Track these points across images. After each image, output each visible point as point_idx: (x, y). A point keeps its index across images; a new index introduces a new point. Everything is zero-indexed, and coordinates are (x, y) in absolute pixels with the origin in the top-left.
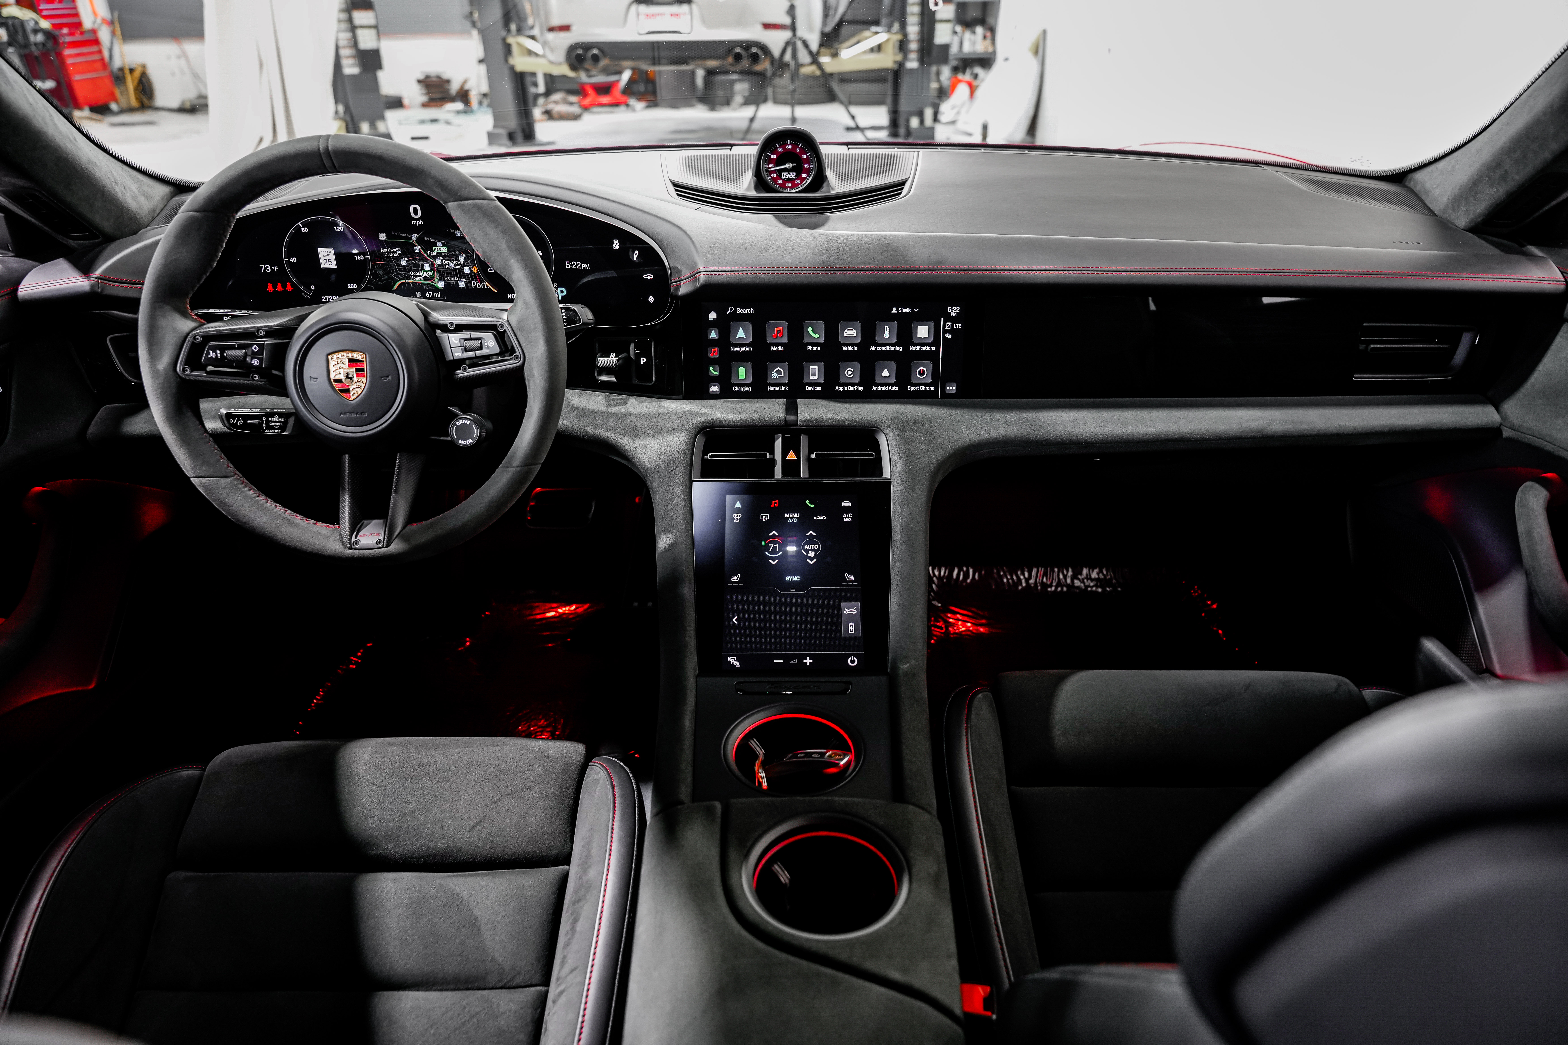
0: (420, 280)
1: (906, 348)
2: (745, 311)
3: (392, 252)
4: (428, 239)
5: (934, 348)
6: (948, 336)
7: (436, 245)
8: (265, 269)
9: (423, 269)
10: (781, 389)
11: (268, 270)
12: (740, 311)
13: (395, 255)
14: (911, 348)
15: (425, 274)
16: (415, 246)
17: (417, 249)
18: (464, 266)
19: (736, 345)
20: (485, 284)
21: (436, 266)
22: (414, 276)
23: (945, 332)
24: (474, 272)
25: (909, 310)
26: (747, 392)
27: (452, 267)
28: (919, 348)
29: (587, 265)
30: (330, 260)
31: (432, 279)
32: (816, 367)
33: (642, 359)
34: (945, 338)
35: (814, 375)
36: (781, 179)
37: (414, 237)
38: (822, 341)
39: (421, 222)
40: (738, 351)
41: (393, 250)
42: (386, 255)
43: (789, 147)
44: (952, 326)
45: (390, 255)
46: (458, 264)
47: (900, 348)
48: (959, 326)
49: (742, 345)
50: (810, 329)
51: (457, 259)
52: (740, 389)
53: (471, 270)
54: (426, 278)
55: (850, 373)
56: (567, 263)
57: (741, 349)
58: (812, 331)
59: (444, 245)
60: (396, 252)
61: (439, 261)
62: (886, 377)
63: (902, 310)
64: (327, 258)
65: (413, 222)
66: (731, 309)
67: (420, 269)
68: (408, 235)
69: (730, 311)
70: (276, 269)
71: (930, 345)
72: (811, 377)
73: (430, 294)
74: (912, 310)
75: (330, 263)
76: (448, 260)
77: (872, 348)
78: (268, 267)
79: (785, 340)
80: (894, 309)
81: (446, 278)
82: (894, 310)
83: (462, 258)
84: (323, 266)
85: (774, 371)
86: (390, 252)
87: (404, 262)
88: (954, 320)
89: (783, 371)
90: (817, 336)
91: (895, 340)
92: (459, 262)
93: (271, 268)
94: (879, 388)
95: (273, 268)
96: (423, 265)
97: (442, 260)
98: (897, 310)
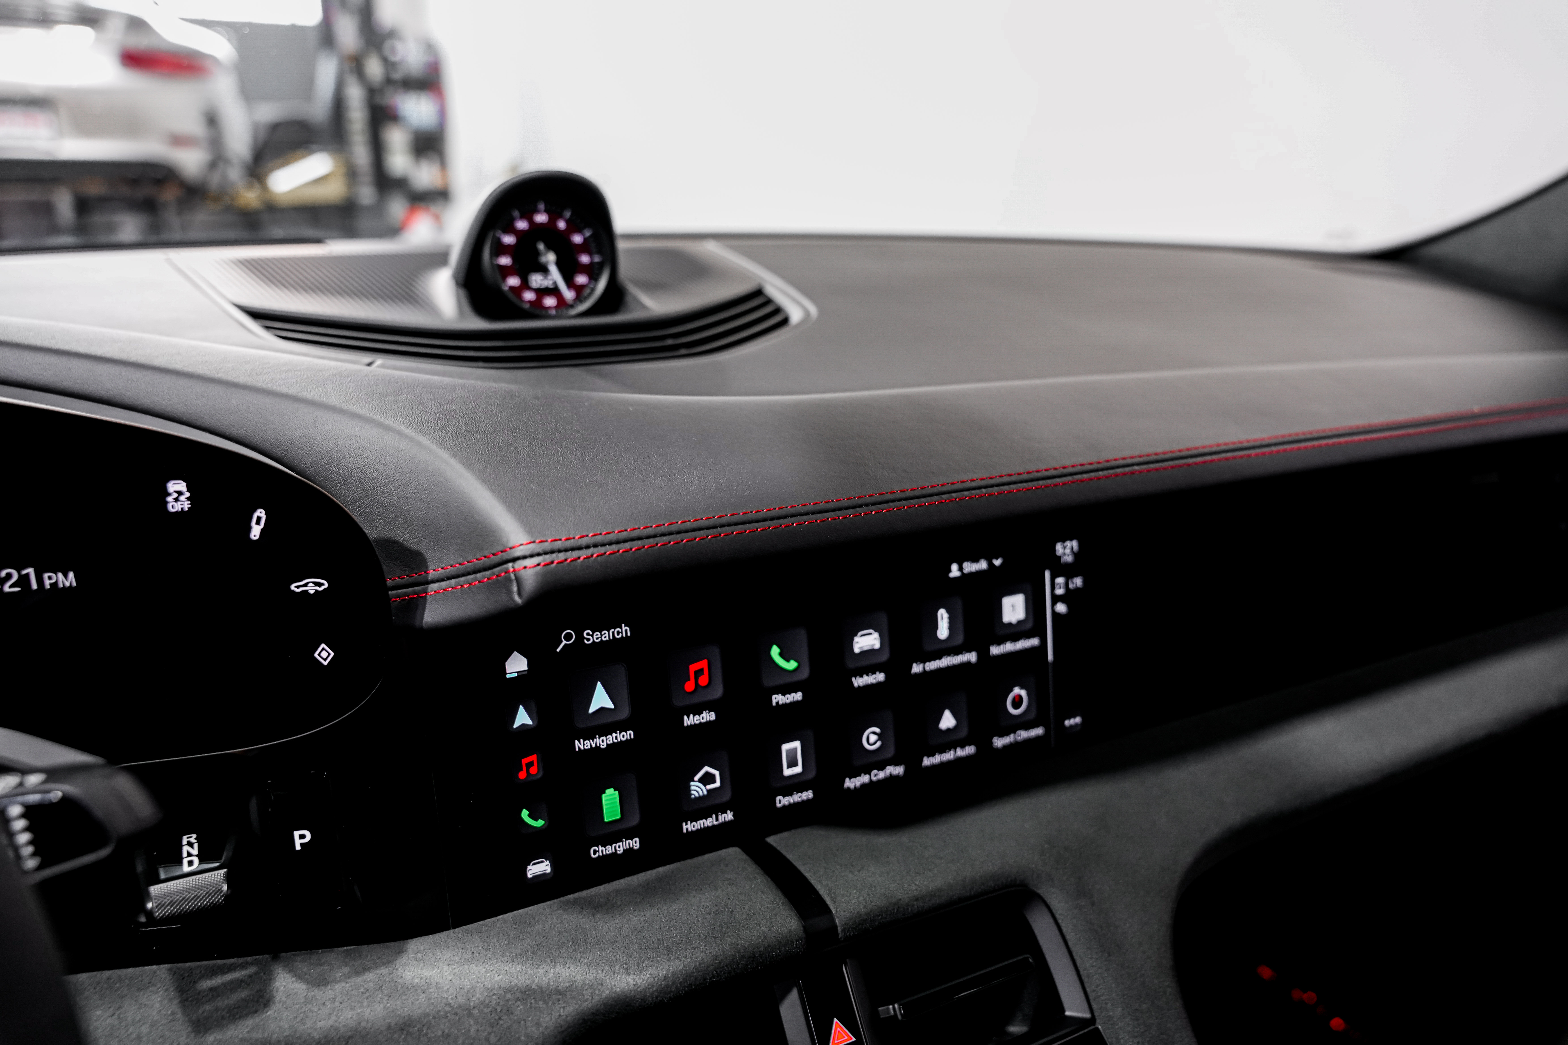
1: (983, 654)
2: (606, 636)
5: (1035, 642)
6: (1061, 608)
10: (717, 820)
12: (592, 637)
14: (995, 650)
19: (589, 735)
23: (1056, 599)
25: (983, 565)
26: (629, 851)
28: (1009, 647)
29: (66, 576)
32: (797, 744)
33: (297, 834)
34: (1055, 614)
35: (792, 764)
36: (529, 288)
38: (805, 674)
40: (597, 748)
43: (541, 218)
44: (1067, 584)
47: (972, 657)
48: (1078, 582)
49: (606, 731)
50: (775, 651)
52: (609, 850)
55: (873, 738)
57: (602, 742)
58: (781, 654)
62: (949, 730)
63: (970, 567)
66: (568, 637)
69: (564, 642)
71: (1028, 635)
72: (787, 772)
74: (990, 564)
77: (917, 668)
79: (717, 692)
80: (954, 567)
82: (955, 572)
85: (697, 778)
88: (1068, 571)
89: (717, 773)
90: (792, 665)
91: (959, 640)
94: (937, 759)
98: (961, 569)
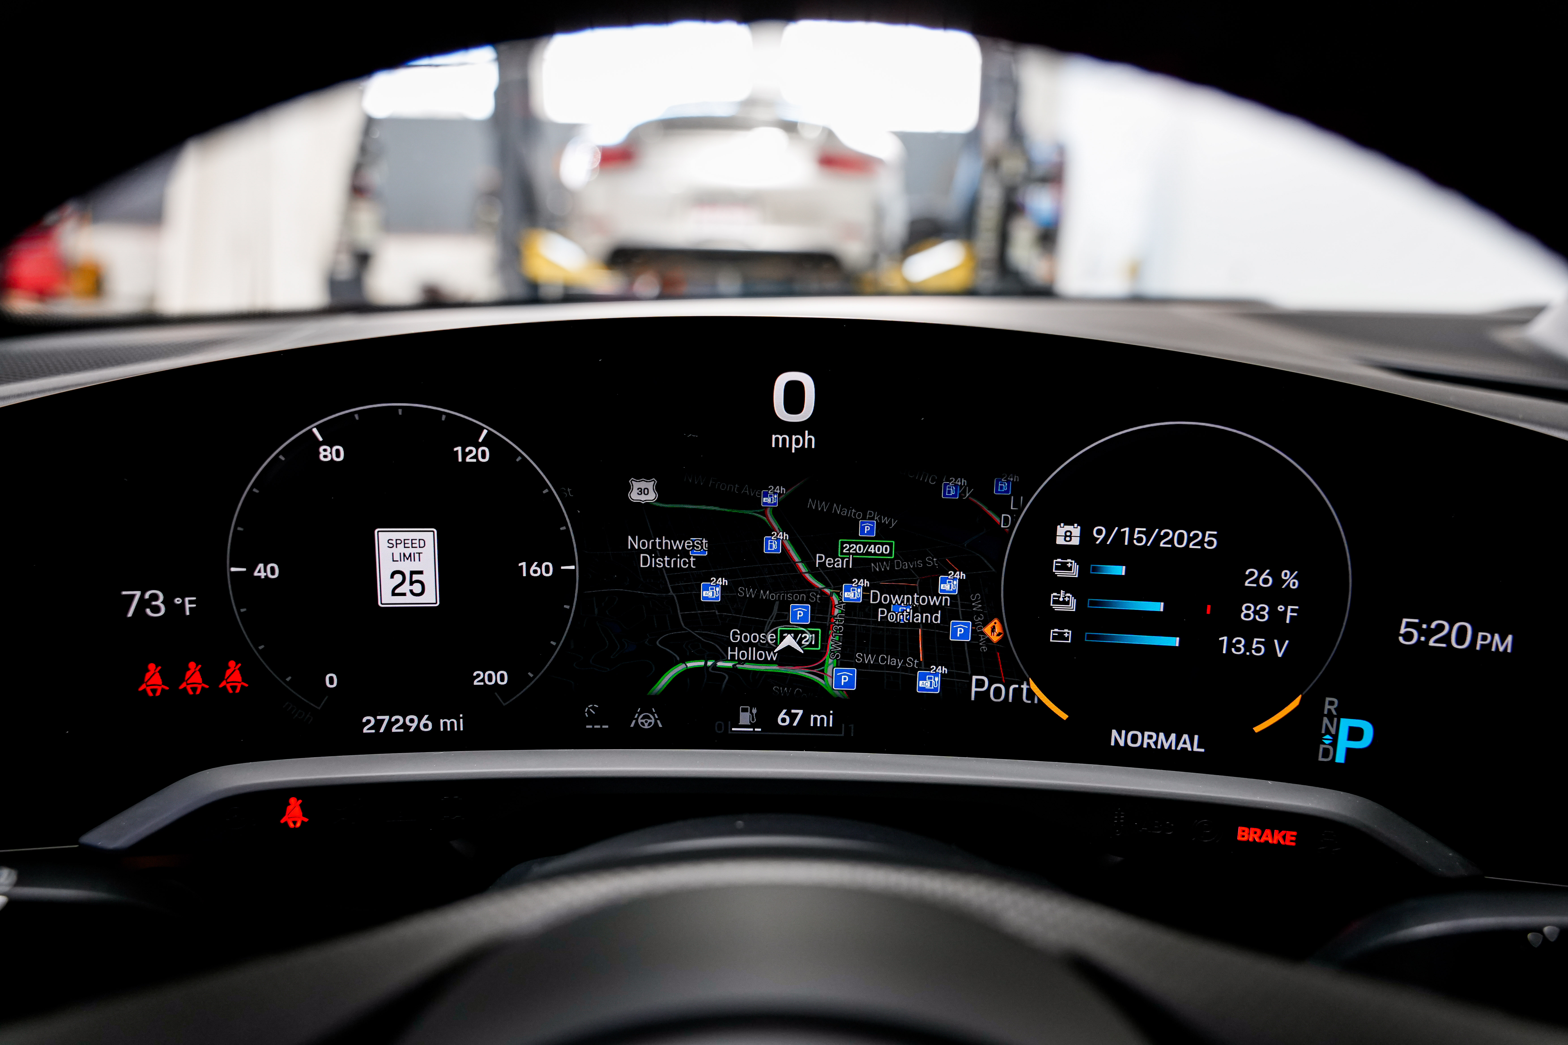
0: (766, 662)
3: (672, 553)
4: (823, 506)
7: (852, 533)
8: (144, 604)
9: (783, 619)
11: (156, 609)
13: (680, 563)
15: (789, 641)
16: (769, 531)
17: (773, 544)
18: (950, 613)
20: (1024, 687)
21: (837, 612)
22: (742, 646)
24: (989, 640)
27: (902, 618)
29: (1503, 640)
30: (416, 577)
31: (813, 659)
37: (769, 500)
39: (808, 439)
41: (678, 545)
42: (647, 561)
45: (662, 563)
46: (931, 609)
51: (933, 590)
53: (977, 634)
54: (788, 657)
56: (1408, 625)
59: (883, 533)
60: (685, 553)
61: (853, 593)
64: (407, 567)
65: (777, 439)
67: (770, 620)
68: (746, 490)
70: (188, 606)
73: (793, 717)
75: (417, 588)
76: (893, 591)
78: (154, 597)
81: (869, 659)
83: (949, 585)
84: (386, 599)
86: (663, 553)
87: (711, 593)
92: (934, 601)
93: (167, 602)
95: (178, 601)
96: (785, 607)
97: (865, 589)
